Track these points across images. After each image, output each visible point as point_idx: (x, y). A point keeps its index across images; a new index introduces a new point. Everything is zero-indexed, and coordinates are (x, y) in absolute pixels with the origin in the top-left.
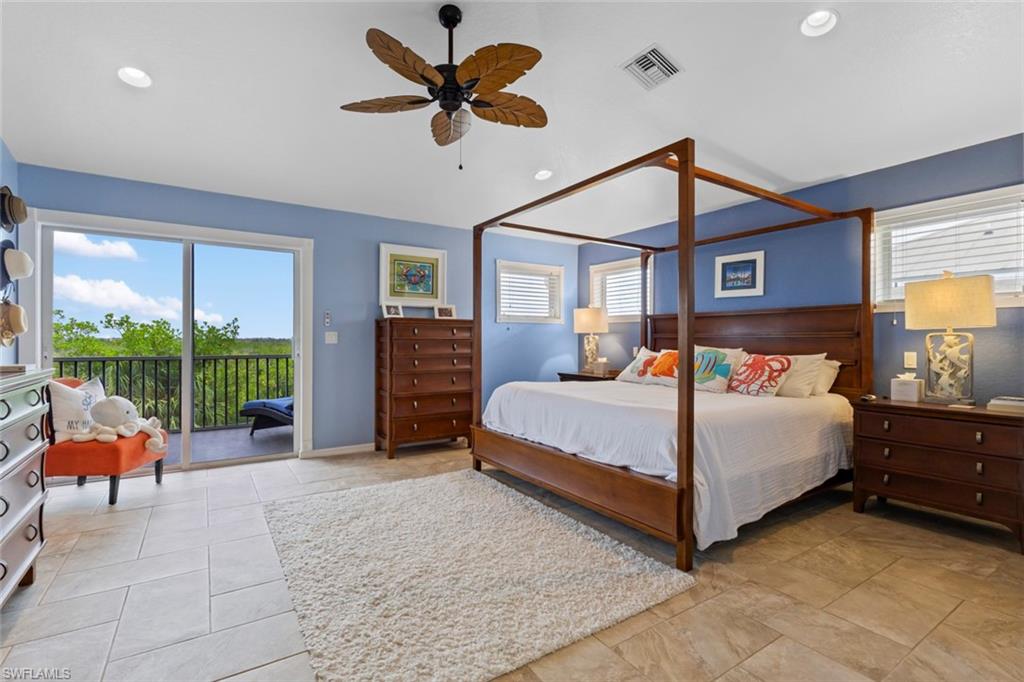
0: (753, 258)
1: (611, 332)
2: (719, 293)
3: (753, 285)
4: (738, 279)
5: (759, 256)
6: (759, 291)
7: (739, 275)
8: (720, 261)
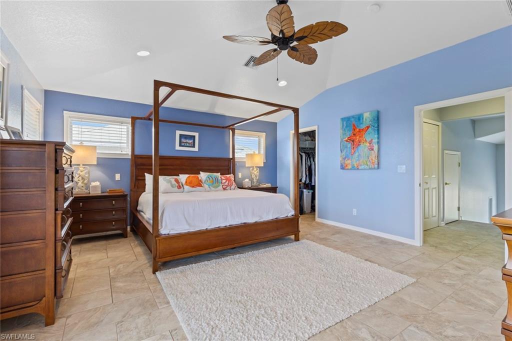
0: (194, 135)
1: (98, 165)
2: (178, 148)
3: (194, 147)
4: (187, 142)
5: (196, 135)
6: (196, 149)
7: (188, 141)
8: (178, 133)
